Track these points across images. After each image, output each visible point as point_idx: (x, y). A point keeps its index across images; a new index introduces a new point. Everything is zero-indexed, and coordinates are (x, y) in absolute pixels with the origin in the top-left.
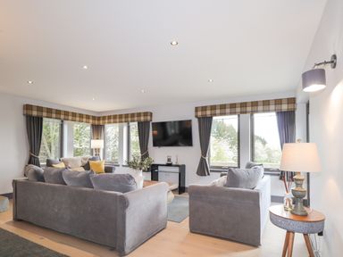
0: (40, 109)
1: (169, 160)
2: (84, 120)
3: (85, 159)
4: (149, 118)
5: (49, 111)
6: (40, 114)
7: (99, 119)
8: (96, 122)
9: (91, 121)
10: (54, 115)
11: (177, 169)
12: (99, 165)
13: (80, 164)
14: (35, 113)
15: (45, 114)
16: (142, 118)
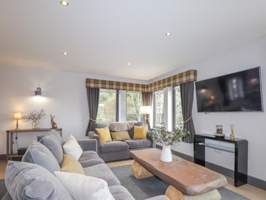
0: (96, 81)
1: (219, 131)
2: (134, 88)
3: (131, 124)
4: (192, 77)
5: (104, 82)
6: (96, 86)
7: (148, 86)
8: (146, 90)
9: (140, 89)
10: (107, 86)
11: (232, 146)
12: (141, 130)
13: (126, 128)
14: (92, 85)
15: (100, 85)
16: (184, 79)
